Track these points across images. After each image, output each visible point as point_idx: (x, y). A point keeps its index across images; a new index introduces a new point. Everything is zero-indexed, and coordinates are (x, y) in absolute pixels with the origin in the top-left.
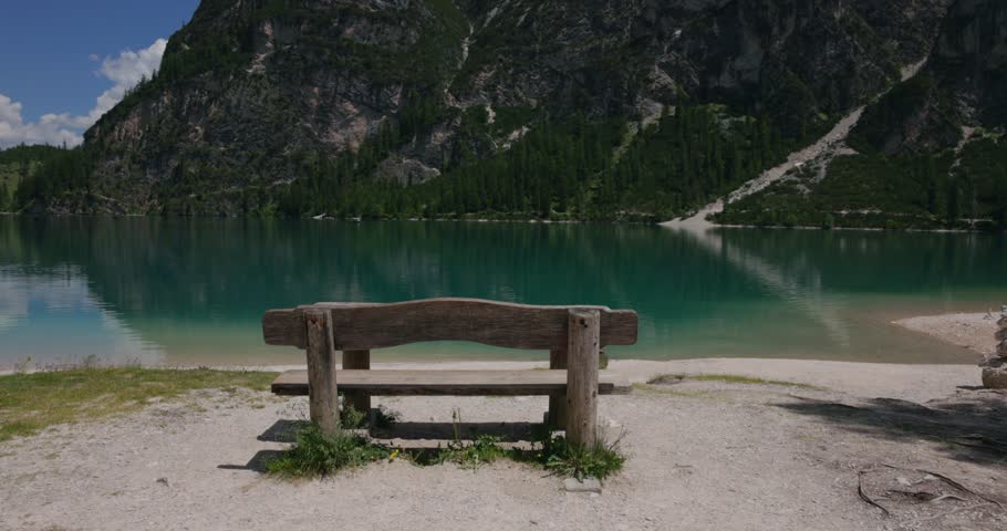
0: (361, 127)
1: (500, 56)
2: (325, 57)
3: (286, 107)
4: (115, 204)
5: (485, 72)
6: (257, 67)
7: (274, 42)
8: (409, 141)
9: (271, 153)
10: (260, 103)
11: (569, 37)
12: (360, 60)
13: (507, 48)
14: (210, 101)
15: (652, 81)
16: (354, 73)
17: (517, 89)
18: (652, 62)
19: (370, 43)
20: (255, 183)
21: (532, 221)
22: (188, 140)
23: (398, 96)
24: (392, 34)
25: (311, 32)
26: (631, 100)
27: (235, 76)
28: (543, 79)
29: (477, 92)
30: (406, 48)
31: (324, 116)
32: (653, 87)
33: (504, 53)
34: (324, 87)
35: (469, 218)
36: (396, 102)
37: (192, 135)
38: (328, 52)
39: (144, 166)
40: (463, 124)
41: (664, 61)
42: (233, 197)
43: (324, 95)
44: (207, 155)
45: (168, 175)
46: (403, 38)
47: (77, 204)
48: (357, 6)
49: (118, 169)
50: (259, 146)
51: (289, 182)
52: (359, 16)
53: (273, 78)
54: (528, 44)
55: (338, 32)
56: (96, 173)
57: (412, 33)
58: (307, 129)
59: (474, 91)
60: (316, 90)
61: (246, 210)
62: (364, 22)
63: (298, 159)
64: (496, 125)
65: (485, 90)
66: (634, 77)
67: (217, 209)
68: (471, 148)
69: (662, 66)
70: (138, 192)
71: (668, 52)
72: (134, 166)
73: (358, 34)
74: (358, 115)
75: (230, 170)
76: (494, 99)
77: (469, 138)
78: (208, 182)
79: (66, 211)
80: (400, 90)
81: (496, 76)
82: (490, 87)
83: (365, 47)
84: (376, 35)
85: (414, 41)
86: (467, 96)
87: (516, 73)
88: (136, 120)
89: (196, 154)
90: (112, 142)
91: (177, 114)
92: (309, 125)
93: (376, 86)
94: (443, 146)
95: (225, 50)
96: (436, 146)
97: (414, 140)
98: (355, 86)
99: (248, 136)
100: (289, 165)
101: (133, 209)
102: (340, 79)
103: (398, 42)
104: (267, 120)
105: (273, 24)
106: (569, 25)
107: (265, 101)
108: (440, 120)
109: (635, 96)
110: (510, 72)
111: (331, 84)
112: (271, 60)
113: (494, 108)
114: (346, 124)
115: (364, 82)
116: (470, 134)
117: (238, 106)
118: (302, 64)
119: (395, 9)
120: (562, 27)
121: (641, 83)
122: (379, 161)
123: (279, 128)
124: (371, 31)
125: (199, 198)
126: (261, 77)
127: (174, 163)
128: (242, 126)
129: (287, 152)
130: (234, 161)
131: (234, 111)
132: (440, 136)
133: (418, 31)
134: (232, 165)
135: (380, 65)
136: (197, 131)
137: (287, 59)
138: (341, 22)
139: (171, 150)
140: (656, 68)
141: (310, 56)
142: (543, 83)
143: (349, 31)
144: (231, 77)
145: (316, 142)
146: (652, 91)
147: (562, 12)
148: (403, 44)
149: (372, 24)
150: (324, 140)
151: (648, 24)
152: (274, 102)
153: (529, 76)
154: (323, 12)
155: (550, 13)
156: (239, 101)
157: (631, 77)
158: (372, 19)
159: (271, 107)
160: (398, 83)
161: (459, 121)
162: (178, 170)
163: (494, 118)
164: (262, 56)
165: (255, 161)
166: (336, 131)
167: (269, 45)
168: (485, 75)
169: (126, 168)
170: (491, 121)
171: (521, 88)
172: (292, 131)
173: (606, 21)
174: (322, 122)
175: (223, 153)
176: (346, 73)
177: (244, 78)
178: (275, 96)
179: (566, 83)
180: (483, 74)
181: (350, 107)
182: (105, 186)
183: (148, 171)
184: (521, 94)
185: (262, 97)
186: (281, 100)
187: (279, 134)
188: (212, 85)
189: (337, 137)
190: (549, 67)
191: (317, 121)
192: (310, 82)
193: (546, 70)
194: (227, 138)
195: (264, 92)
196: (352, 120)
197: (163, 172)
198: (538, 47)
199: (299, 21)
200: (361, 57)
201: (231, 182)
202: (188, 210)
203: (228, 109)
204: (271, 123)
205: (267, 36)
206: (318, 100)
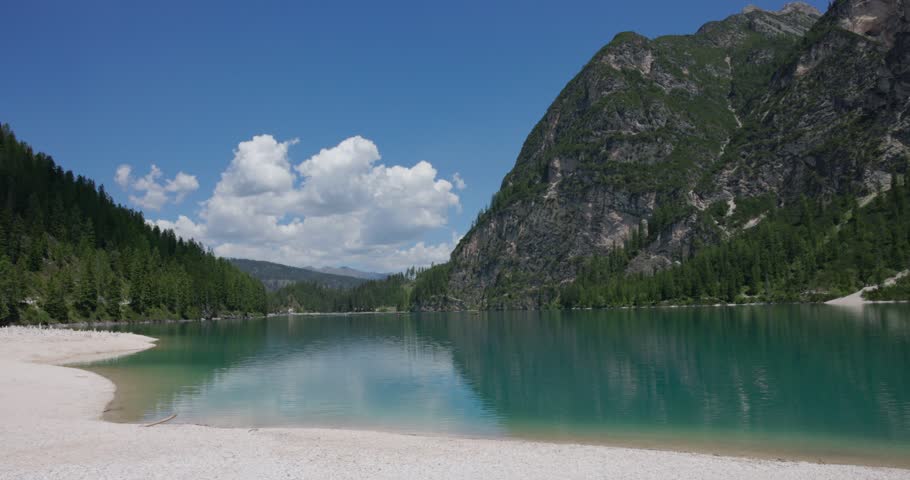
0: (625, 231)
1: (743, 153)
2: (595, 179)
3: (570, 222)
4: (461, 303)
5: (728, 169)
6: (552, 193)
7: (562, 172)
8: (655, 239)
9: (560, 258)
10: (552, 221)
11: (811, 122)
12: (620, 176)
13: (749, 144)
14: (519, 223)
15: (882, 153)
16: (617, 188)
17: (760, 180)
18: (884, 133)
19: (632, 162)
20: (548, 283)
21: (717, 305)
22: (505, 254)
23: (653, 202)
24: (650, 150)
25: (586, 161)
26: (859, 176)
27: (536, 202)
28: (786, 166)
29: (720, 188)
30: (661, 160)
31: (597, 225)
32: (884, 158)
33: (745, 149)
34: (596, 201)
35: (664, 305)
36: (651, 207)
37: (508, 249)
38: (597, 174)
39: (479, 274)
40: (698, 220)
41: (896, 129)
42: (533, 295)
43: (596, 208)
44: (518, 264)
45: (493, 281)
46: (660, 152)
47: (438, 304)
48: (620, 134)
49: (464, 278)
50: (552, 254)
51: (572, 281)
52: (622, 141)
53: (561, 200)
54: (769, 137)
55: (605, 157)
56: (451, 282)
57: (668, 146)
58: (585, 237)
59: (716, 189)
60: (590, 205)
61: (540, 304)
62: (626, 144)
63: (578, 261)
64: (733, 218)
65: (729, 185)
66: (863, 152)
67: (522, 304)
68: (704, 241)
69: (895, 135)
70: (475, 294)
71: (902, 119)
72: (474, 276)
73: (621, 155)
74: (622, 222)
75: (532, 274)
76: (737, 192)
77: (702, 232)
78: (517, 284)
79: (432, 309)
80: (653, 196)
81: (738, 172)
82: (733, 183)
83: (626, 165)
84: (637, 153)
85: (669, 153)
86: (709, 194)
87: (759, 166)
88: (476, 242)
89: (511, 264)
90: (461, 259)
91: (500, 236)
92: (587, 234)
93: (634, 196)
94: (683, 241)
95: (530, 184)
96: (677, 242)
97: (659, 237)
98: (618, 199)
99: (544, 246)
100: (571, 266)
101: (472, 307)
102: (607, 194)
103: (655, 156)
104: (557, 233)
105: (560, 159)
106: (810, 111)
107: (555, 218)
108: (678, 219)
109: (863, 171)
110: (753, 165)
111: (600, 199)
112: (560, 186)
113: (736, 202)
114: (613, 229)
115: (625, 194)
116: (703, 229)
117: (537, 225)
118: (580, 186)
119: (653, 129)
120: (802, 114)
121: (871, 157)
122: (630, 258)
123: (565, 238)
124: (633, 150)
125: (510, 296)
126: (553, 200)
127: (497, 271)
128: (540, 240)
129: (571, 256)
130: (534, 267)
131: (534, 229)
132: (679, 233)
133: (674, 144)
134: (533, 270)
135: (638, 178)
136: (511, 246)
137: (570, 185)
138: (608, 148)
139: (495, 262)
140: (889, 138)
141: (586, 179)
142: (786, 170)
143: (615, 154)
144: (533, 203)
145: (592, 247)
146: (883, 163)
147: (804, 100)
148: (659, 157)
149: (633, 145)
150: (598, 245)
151: (881, 94)
152: (562, 218)
153: (772, 166)
154: (594, 143)
155: (791, 104)
156: (538, 220)
157: (860, 153)
158: (633, 141)
159: (559, 223)
160: (651, 191)
161: (694, 218)
162: (499, 276)
163: (734, 211)
164: (554, 184)
165: (549, 266)
166: (606, 237)
167: (559, 175)
168: (728, 173)
169: (468, 277)
170: (730, 213)
171: (763, 179)
172: (574, 240)
173: (848, 99)
174: (596, 230)
175: (528, 262)
176: (610, 189)
177: (541, 203)
178: (563, 214)
179: (798, 169)
180: (727, 172)
181: (615, 215)
182: (456, 291)
183: (482, 278)
184: (764, 184)
185: (554, 215)
186: (567, 216)
187: (565, 243)
188: (521, 212)
189: (607, 242)
190: (791, 154)
191: (593, 230)
192: (585, 199)
193: (788, 157)
194: (530, 249)
195: (555, 211)
196: (617, 226)
197: (491, 278)
198: (779, 137)
199: (577, 153)
200: (622, 174)
201: (532, 283)
202: (502, 306)
203: (531, 227)
204: (560, 234)
205: (556, 169)
206: (592, 213)
